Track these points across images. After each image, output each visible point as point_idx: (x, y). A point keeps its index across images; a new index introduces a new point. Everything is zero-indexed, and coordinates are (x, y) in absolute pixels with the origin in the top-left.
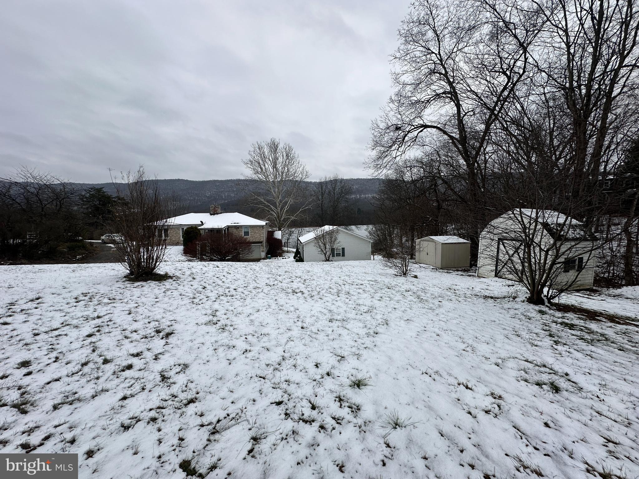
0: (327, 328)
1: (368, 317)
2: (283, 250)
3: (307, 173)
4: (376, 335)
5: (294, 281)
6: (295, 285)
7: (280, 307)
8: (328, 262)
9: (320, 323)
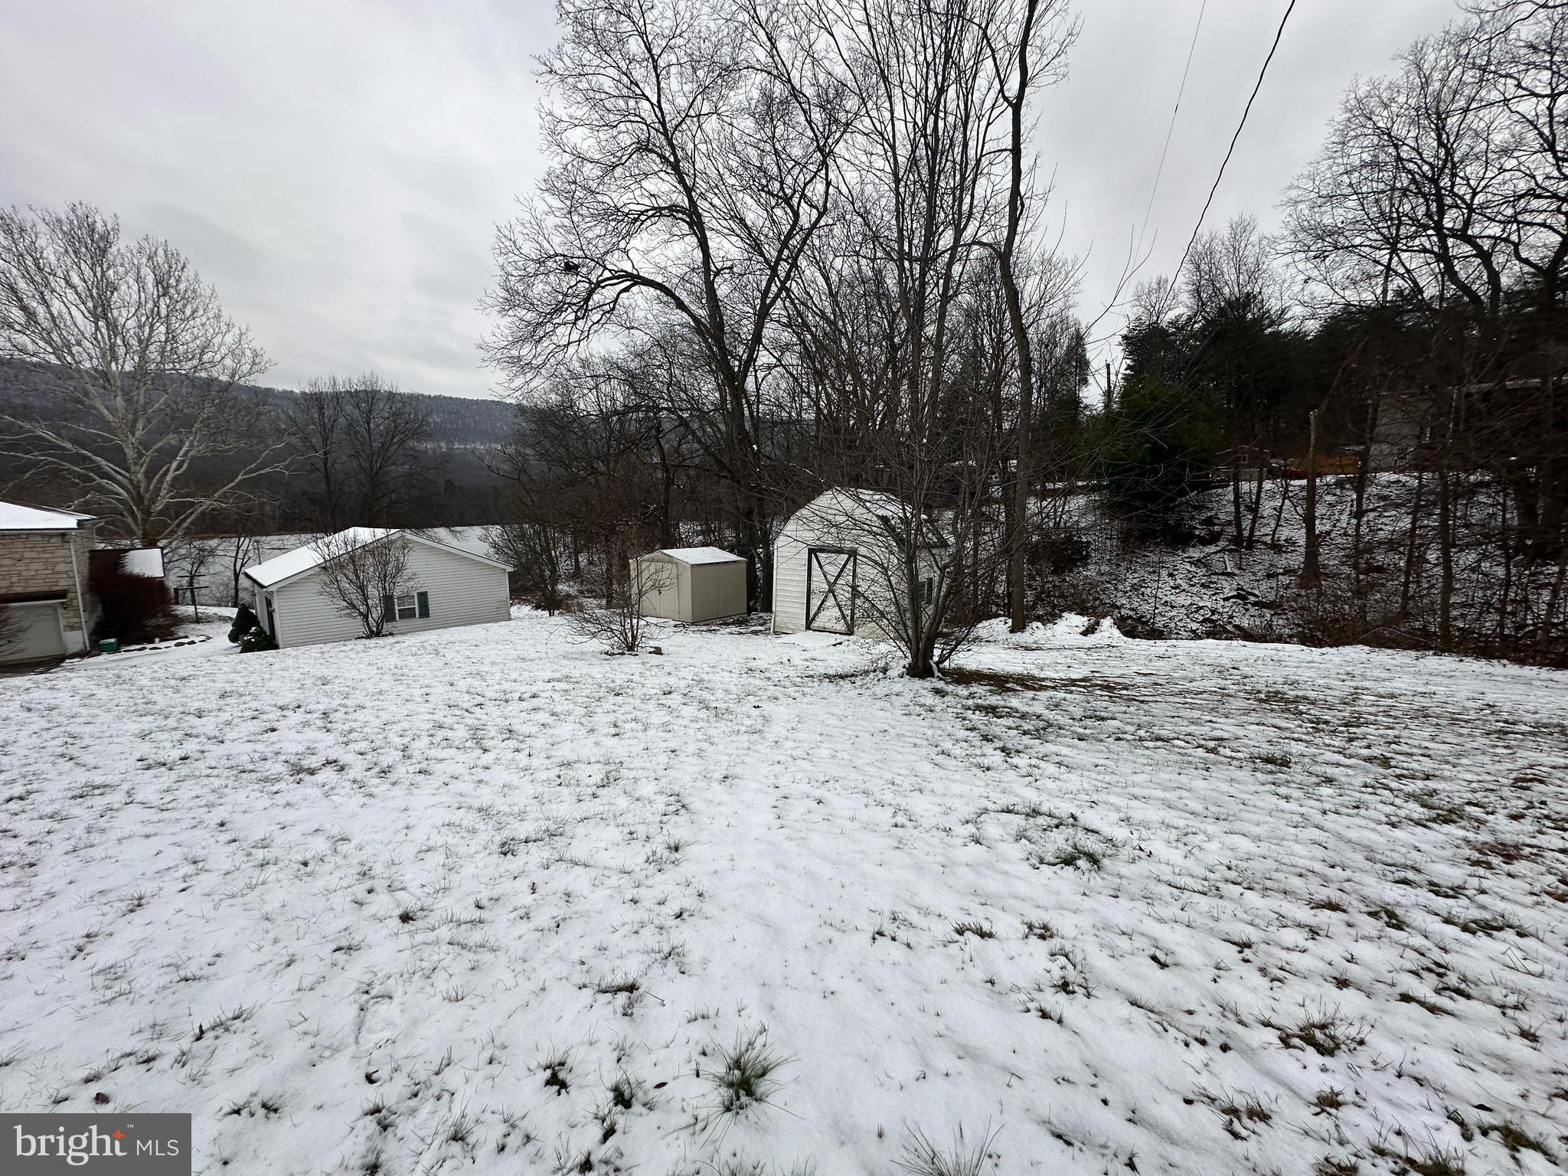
0: (506, 887)
1: (615, 799)
2: (176, 616)
3: (256, 354)
4: (677, 855)
5: (276, 725)
6: (291, 741)
7: (260, 854)
8: (381, 641)
9: (469, 870)
